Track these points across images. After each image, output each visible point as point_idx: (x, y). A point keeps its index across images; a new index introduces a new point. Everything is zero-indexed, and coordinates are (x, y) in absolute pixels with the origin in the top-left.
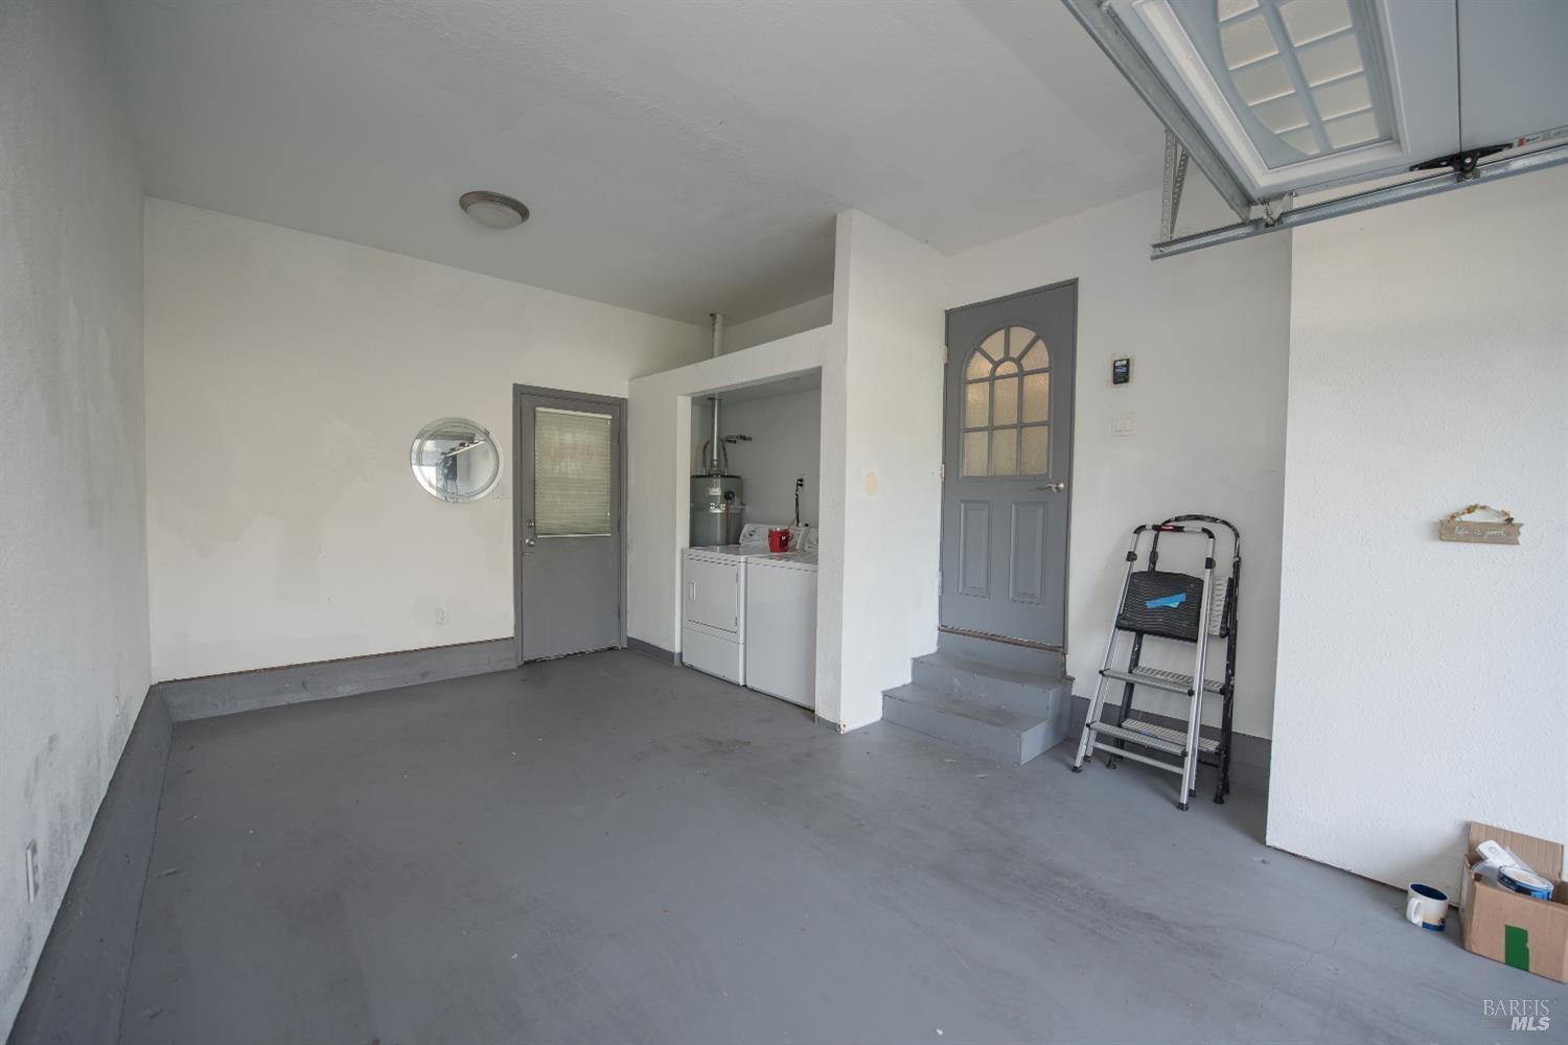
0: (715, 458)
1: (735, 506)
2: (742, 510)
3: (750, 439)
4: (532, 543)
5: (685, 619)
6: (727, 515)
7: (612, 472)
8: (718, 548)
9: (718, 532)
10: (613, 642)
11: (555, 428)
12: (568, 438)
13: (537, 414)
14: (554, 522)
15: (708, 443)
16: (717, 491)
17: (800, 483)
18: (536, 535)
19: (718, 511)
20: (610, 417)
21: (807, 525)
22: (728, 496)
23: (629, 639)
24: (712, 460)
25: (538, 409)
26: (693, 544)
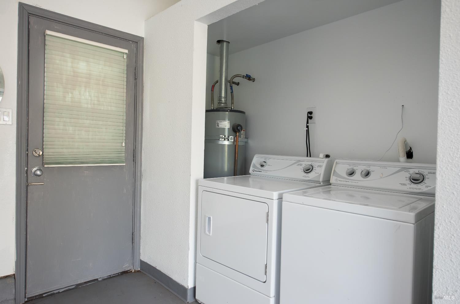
0: (223, 95)
1: (241, 140)
2: (246, 142)
3: (254, 80)
4: (38, 173)
5: (199, 255)
6: (234, 148)
7: (128, 105)
8: (225, 178)
9: (226, 164)
10: (126, 267)
11: (68, 55)
12: (82, 66)
13: (47, 38)
14: (65, 150)
15: (217, 82)
16: (226, 125)
17: (310, 116)
18: (43, 164)
19: (226, 143)
20: (126, 51)
21: (327, 156)
22: (236, 129)
23: (143, 263)
24: (220, 97)
25: (48, 32)
26: (207, 175)
